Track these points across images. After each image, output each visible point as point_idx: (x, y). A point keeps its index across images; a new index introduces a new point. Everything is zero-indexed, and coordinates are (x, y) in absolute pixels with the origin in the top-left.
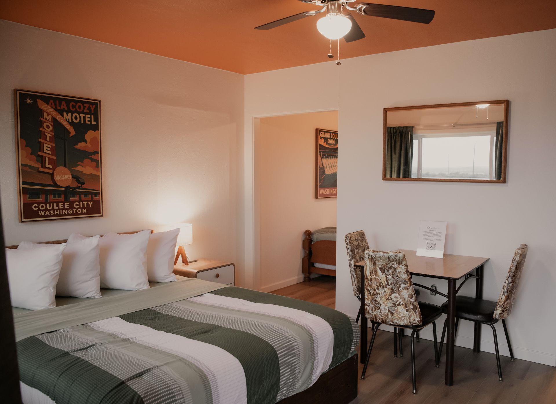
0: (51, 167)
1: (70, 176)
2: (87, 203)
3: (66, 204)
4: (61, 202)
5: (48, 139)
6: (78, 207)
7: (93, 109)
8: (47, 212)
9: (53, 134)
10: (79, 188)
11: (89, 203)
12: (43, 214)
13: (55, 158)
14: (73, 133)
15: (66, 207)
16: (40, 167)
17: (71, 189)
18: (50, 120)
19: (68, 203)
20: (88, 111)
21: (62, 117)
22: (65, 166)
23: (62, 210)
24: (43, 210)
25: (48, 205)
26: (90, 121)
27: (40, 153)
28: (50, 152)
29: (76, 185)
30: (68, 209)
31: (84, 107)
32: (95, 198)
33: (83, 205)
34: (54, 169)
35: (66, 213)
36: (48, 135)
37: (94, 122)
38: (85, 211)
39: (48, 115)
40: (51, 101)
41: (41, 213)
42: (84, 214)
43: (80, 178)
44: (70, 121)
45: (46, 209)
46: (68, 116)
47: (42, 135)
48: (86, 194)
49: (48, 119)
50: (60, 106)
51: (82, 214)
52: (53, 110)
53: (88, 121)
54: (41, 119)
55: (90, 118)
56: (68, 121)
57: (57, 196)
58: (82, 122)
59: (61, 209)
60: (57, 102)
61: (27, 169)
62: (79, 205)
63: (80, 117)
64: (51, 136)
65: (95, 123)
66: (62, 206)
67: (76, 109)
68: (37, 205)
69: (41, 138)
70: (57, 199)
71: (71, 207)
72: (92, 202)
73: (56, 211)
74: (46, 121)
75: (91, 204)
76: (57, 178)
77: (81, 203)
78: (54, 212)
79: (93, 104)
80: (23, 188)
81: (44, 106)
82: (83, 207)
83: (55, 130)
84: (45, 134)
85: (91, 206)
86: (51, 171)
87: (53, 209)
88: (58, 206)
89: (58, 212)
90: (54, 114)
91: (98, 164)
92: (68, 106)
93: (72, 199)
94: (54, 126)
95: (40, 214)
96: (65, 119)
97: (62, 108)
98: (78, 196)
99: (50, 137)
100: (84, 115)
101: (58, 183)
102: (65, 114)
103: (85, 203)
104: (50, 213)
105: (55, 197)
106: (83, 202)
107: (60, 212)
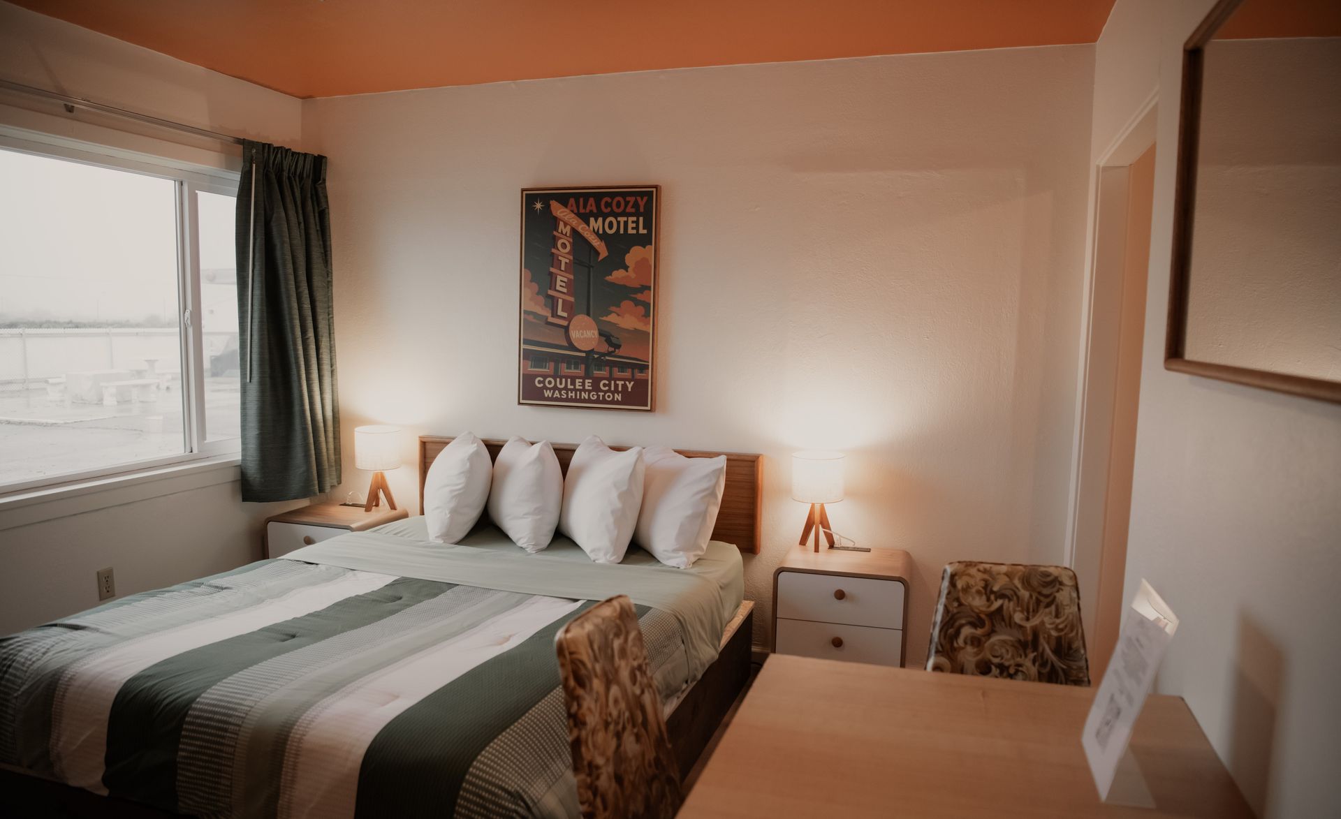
0: (565, 315)
1: (596, 333)
2: (623, 382)
3: (587, 381)
4: (579, 378)
5: (563, 268)
6: (607, 388)
7: (642, 203)
8: (557, 392)
9: (571, 258)
10: (609, 354)
11: (627, 383)
12: (550, 396)
13: (572, 299)
14: (604, 253)
15: (587, 388)
16: (549, 315)
17: (596, 356)
18: (568, 235)
19: (591, 381)
20: (633, 210)
21: (585, 226)
22: (588, 314)
23: (580, 391)
24: (550, 389)
25: (558, 380)
26: (637, 228)
27: (551, 292)
28: (565, 290)
29: (605, 348)
30: (590, 392)
31: (627, 203)
32: (638, 375)
33: (616, 386)
34: (569, 319)
35: (587, 398)
36: (564, 261)
37: (644, 229)
38: (620, 399)
39: (566, 224)
40: (572, 201)
41: (548, 394)
42: (618, 403)
43: (613, 337)
44: (601, 232)
45: (555, 388)
46: (597, 224)
47: (554, 260)
48: (623, 366)
49: (564, 233)
50: (585, 207)
51: (613, 402)
52: (573, 215)
53: (633, 228)
54: (555, 233)
55: (637, 222)
56: (597, 233)
57: (573, 366)
58: (622, 231)
59: (578, 390)
60: (581, 200)
61: (531, 318)
62: (609, 385)
63: (619, 223)
64: (568, 261)
65: (645, 232)
66: (580, 384)
67: (612, 210)
68: (542, 379)
69: (552, 267)
70: (573, 371)
71: (596, 388)
72: (632, 383)
73: (570, 392)
74: (561, 236)
75: (630, 386)
76: (575, 334)
77: (613, 382)
78: (567, 394)
79: (642, 194)
80: (524, 349)
81: (558, 210)
82: (616, 391)
83: (574, 251)
84: (560, 258)
85: (630, 390)
86: (565, 323)
87: (566, 388)
88: (573, 383)
89: (573, 395)
90: (575, 221)
91: (647, 310)
92: (598, 206)
93: (597, 373)
94: (573, 245)
95: (546, 396)
96: (591, 230)
97: (587, 211)
98: (608, 368)
99: (566, 263)
100: (625, 219)
101: (576, 344)
102: (592, 220)
103: (620, 383)
104: (561, 394)
105: (570, 369)
106: (615, 380)
107: (576, 395)
